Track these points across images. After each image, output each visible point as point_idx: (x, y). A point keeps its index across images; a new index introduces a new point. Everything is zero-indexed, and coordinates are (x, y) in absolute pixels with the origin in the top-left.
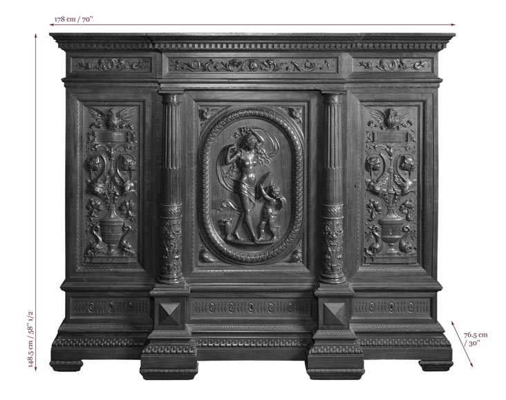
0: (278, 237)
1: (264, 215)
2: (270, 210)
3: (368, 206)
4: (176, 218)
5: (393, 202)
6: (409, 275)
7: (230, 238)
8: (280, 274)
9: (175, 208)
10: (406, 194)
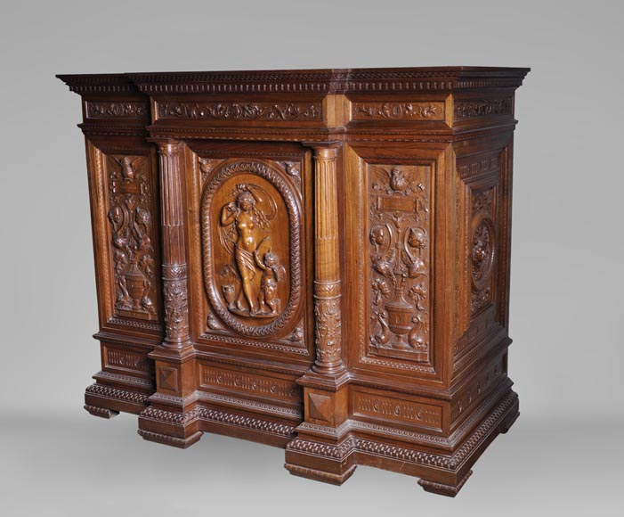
0: (277, 311)
1: (263, 286)
2: (269, 281)
3: (373, 287)
4: (177, 279)
5: (401, 285)
6: (416, 375)
7: (232, 307)
8: (280, 352)
9: (176, 268)
10: (414, 277)
